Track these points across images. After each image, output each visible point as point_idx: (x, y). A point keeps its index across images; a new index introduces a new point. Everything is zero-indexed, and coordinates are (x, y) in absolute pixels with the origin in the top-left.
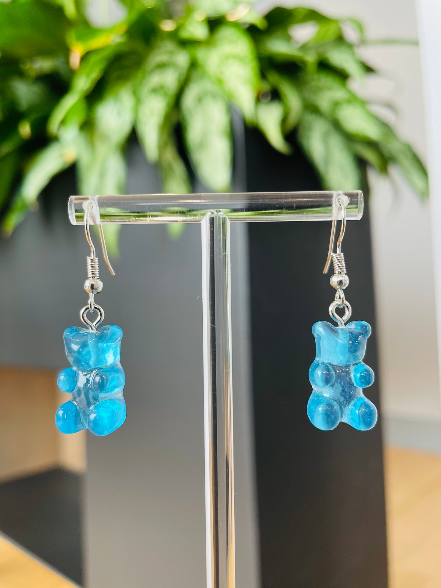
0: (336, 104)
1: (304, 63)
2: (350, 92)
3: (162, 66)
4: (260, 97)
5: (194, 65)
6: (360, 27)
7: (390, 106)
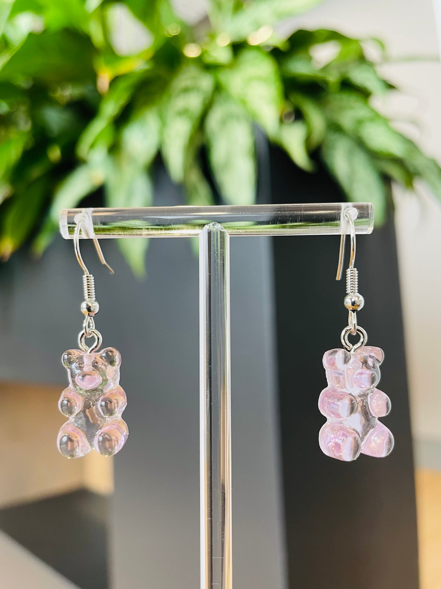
0: (360, 122)
1: (326, 83)
2: (373, 110)
3: (186, 90)
4: (283, 118)
5: (218, 88)
6: (381, 44)
7: (414, 122)
